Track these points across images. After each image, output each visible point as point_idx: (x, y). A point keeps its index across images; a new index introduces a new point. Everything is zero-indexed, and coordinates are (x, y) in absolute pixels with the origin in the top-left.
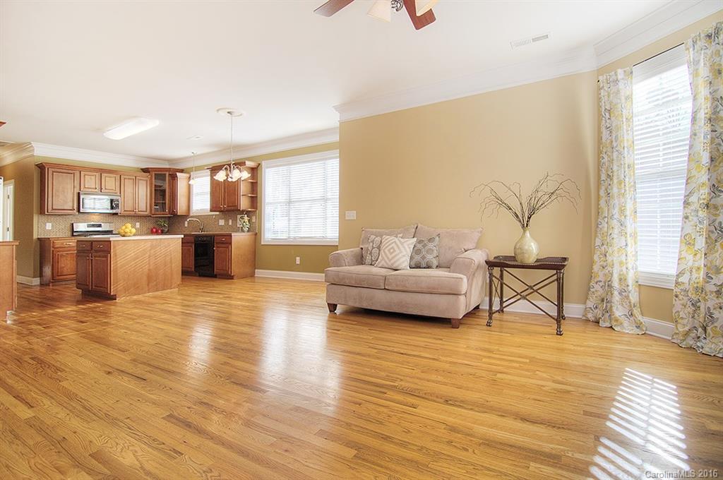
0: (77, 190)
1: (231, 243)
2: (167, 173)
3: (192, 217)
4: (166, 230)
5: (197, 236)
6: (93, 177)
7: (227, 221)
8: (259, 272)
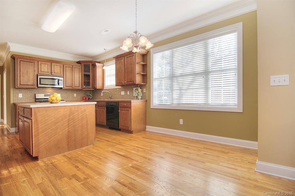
0: (36, 73)
1: (130, 108)
2: (91, 64)
3: (105, 90)
4: (91, 98)
5: (108, 102)
6: (46, 65)
7: (126, 92)
8: (149, 128)
